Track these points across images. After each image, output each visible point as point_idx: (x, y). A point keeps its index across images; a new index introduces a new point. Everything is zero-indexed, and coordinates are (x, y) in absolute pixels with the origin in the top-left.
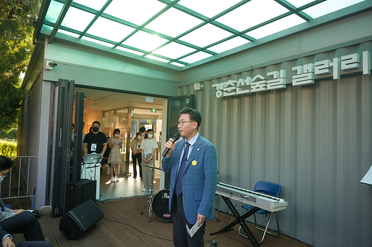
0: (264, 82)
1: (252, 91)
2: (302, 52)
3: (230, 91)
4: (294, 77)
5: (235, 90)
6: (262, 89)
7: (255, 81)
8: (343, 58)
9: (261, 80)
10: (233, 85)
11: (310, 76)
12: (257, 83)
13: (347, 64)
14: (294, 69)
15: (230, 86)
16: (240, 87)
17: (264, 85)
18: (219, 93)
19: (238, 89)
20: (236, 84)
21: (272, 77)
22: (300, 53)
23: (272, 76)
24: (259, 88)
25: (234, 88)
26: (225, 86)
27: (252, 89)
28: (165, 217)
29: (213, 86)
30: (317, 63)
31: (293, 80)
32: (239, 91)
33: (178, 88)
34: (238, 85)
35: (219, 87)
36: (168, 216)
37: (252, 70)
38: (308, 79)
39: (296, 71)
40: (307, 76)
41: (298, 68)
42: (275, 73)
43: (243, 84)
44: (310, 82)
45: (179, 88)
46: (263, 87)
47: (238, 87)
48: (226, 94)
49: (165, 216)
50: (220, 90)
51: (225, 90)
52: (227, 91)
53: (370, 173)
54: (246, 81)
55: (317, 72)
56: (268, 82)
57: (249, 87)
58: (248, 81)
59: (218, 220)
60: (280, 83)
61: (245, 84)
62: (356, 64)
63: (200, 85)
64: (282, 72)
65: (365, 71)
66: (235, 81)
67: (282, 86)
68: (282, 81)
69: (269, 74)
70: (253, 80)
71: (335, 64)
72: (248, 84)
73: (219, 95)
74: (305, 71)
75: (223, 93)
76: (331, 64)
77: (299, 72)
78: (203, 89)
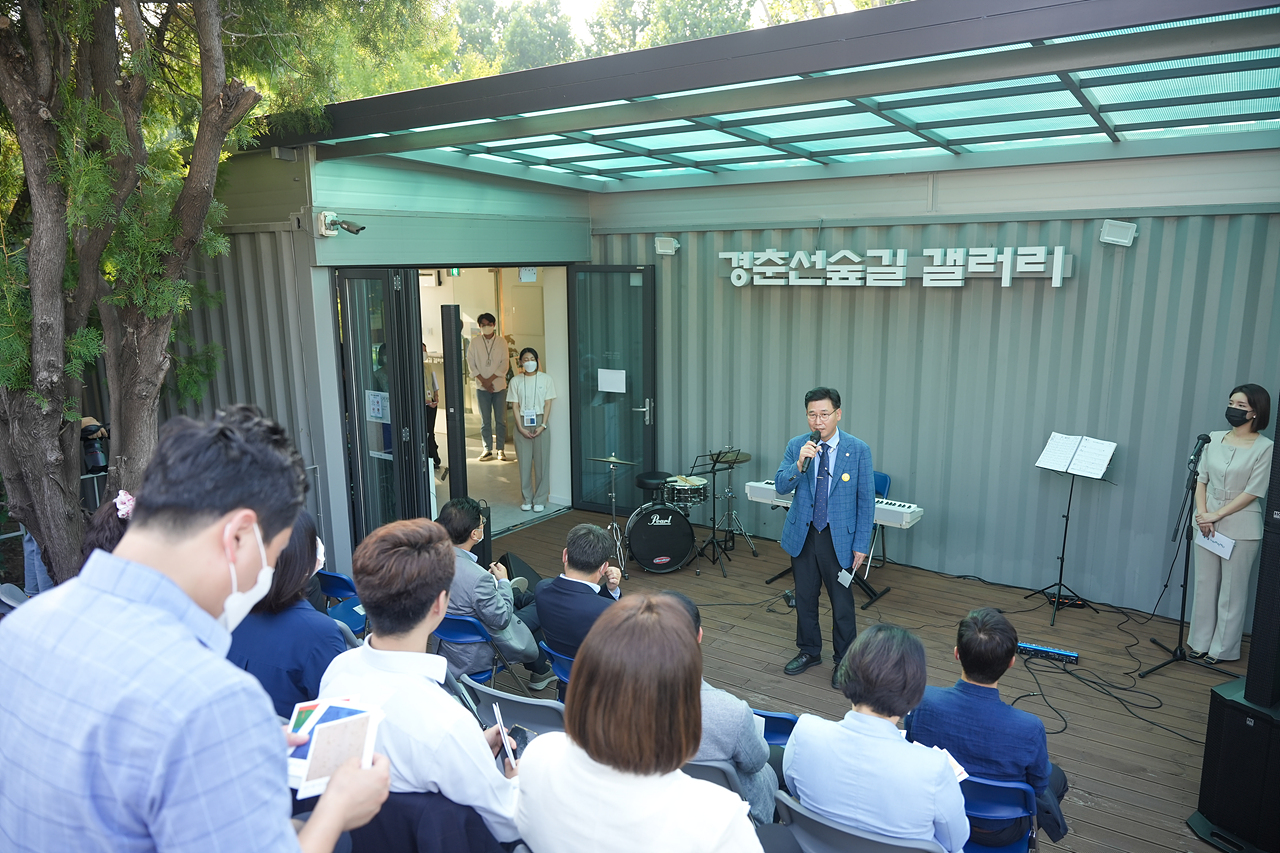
0: (860, 268)
1: (829, 283)
2: (938, 214)
3: (770, 275)
4: (926, 269)
5: (785, 276)
6: (853, 282)
7: (836, 263)
8: (1021, 250)
9: (853, 263)
10: (781, 262)
11: (959, 273)
12: (844, 269)
13: (1026, 263)
14: (927, 252)
15: (769, 263)
16: (795, 269)
17: (859, 275)
18: (739, 277)
19: (792, 275)
20: (787, 261)
21: (878, 260)
22: (933, 214)
23: (879, 258)
24: (847, 279)
25: (782, 269)
26: (758, 262)
27: (831, 279)
28: (656, 564)
29: (722, 255)
30: (973, 251)
31: (924, 275)
32: (796, 278)
33: (592, 237)
34: (793, 264)
35: (740, 261)
37: (822, 228)
38: (956, 278)
39: (932, 257)
40: (954, 273)
41: (937, 253)
42: (885, 254)
43: (806, 265)
44: (959, 284)
45: (593, 235)
46: (857, 279)
47: (792, 269)
48: (758, 281)
49: (658, 561)
50: (741, 267)
51: (756, 269)
52: (764, 276)
53: (1050, 450)
54: (813, 258)
55: (973, 268)
56: (869, 270)
57: (822, 274)
58: (819, 258)
59: (755, 554)
60: (897, 276)
61: (813, 264)
62: (1043, 265)
63: (675, 244)
64: (901, 254)
65: (1056, 282)
66: (785, 254)
67: (900, 284)
68: (900, 273)
69: (871, 253)
70: (832, 260)
71: (1006, 258)
72: (819, 266)
73: (739, 279)
74: (950, 262)
75: (752, 278)
76: (1000, 258)
77: (937, 261)
78: (678, 251)
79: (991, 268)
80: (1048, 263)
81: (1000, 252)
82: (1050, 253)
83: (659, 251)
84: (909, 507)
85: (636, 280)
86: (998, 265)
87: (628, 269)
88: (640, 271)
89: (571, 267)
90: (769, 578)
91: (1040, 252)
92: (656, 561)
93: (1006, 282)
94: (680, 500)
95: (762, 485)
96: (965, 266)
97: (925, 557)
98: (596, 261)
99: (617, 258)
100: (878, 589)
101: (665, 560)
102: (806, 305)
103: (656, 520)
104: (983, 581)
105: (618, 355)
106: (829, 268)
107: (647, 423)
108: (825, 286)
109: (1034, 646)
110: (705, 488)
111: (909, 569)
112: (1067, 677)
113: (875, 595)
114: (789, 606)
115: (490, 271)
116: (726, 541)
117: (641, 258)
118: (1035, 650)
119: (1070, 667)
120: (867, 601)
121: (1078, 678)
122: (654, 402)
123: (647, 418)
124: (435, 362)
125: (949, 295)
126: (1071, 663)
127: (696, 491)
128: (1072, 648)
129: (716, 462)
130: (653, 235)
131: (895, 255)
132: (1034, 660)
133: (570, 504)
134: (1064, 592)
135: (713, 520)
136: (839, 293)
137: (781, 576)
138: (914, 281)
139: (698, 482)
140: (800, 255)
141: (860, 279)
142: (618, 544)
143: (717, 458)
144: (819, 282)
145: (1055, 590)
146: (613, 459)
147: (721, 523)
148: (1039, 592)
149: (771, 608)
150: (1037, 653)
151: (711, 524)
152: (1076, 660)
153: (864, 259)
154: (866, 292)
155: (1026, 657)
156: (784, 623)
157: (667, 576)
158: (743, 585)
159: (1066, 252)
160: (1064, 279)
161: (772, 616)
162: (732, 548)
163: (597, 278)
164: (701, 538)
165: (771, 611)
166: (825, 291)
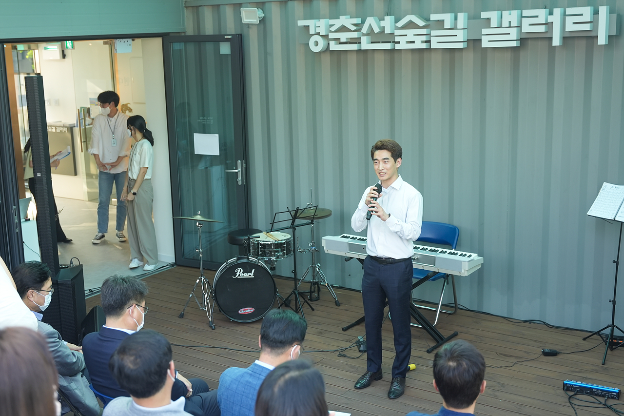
0: (424, 31)
1: (397, 47)
3: (345, 41)
4: (484, 31)
5: (357, 41)
6: (419, 45)
7: (404, 27)
8: (569, 11)
9: (417, 27)
10: (353, 28)
11: (514, 34)
12: (410, 33)
13: (574, 23)
14: (484, 15)
15: (343, 29)
16: (367, 35)
17: (424, 38)
18: (317, 44)
19: (364, 40)
20: (359, 27)
21: (440, 24)
23: (442, 22)
24: (413, 42)
25: (355, 35)
26: (333, 29)
27: (398, 43)
28: (242, 315)
29: (301, 23)
30: (526, 13)
31: (482, 36)
32: (368, 43)
33: (185, 9)
34: (365, 29)
35: (317, 28)
36: (249, 311)
38: (511, 39)
39: (489, 19)
40: (509, 34)
41: (493, 16)
42: (447, 18)
43: (377, 30)
44: (514, 44)
45: (186, 7)
46: (423, 42)
47: (364, 35)
48: (334, 47)
49: (243, 312)
50: (318, 34)
51: (331, 36)
52: (338, 40)
53: (601, 200)
54: (382, 24)
55: (526, 29)
56: (433, 33)
57: (390, 38)
58: (388, 23)
59: (337, 304)
60: (458, 38)
61: (383, 30)
62: (589, 25)
63: (260, 13)
64: (462, 16)
65: (602, 40)
66: (358, 21)
67: (461, 46)
68: (461, 35)
69: (434, 17)
70: (400, 24)
71: (556, 18)
72: (387, 31)
73: (316, 45)
74: (505, 24)
75: (329, 44)
76: (550, 19)
77: (494, 23)
78: (263, 21)
79: (542, 29)
80: (594, 22)
81: (551, 13)
82: (596, 12)
83: (245, 20)
84: (470, 256)
85: (225, 49)
86: (549, 25)
87: (218, 39)
88: (227, 40)
89: (167, 38)
90: (346, 325)
91: (587, 12)
92: (242, 311)
93: (556, 42)
94: (264, 254)
95: (338, 238)
96: (519, 27)
97: (495, 304)
98: (190, 31)
99: (209, 29)
100: (445, 334)
101: (250, 310)
102: (379, 66)
103: (240, 273)
104: (548, 325)
105: (212, 120)
106: (397, 32)
107: (240, 183)
108: (393, 50)
109: (579, 384)
110: (288, 242)
111: (480, 314)
112: (607, 411)
113: (442, 339)
114: (360, 351)
115: (105, 43)
116: (311, 292)
117: (230, 29)
118: (580, 387)
119: (611, 402)
120: (433, 344)
121: (616, 412)
122: (246, 163)
123: (240, 178)
124: (58, 131)
125: (508, 55)
126: (613, 398)
127: (279, 245)
128: (614, 385)
129: (295, 218)
130: (240, 5)
131: (456, 19)
132: (579, 396)
133: (173, 261)
134: (617, 333)
135: (295, 272)
136: (409, 56)
137: (358, 323)
138: (474, 43)
139: (281, 237)
140: (371, 21)
141: (426, 42)
142: (206, 296)
143: (296, 214)
144: (388, 46)
145: (608, 331)
146: (199, 217)
147: (305, 274)
148: (595, 333)
149: (342, 353)
150: (582, 390)
151: (293, 277)
152: (619, 395)
153: (428, 23)
154: (433, 55)
155: (571, 393)
156: (352, 367)
157: (252, 325)
158: (321, 333)
159: (611, 12)
160: (610, 37)
161: (342, 360)
162: (318, 299)
163: (191, 48)
164: (285, 290)
165: (340, 356)
166: (396, 55)
